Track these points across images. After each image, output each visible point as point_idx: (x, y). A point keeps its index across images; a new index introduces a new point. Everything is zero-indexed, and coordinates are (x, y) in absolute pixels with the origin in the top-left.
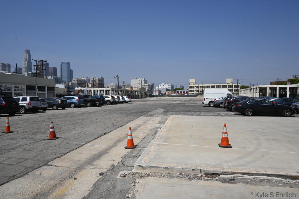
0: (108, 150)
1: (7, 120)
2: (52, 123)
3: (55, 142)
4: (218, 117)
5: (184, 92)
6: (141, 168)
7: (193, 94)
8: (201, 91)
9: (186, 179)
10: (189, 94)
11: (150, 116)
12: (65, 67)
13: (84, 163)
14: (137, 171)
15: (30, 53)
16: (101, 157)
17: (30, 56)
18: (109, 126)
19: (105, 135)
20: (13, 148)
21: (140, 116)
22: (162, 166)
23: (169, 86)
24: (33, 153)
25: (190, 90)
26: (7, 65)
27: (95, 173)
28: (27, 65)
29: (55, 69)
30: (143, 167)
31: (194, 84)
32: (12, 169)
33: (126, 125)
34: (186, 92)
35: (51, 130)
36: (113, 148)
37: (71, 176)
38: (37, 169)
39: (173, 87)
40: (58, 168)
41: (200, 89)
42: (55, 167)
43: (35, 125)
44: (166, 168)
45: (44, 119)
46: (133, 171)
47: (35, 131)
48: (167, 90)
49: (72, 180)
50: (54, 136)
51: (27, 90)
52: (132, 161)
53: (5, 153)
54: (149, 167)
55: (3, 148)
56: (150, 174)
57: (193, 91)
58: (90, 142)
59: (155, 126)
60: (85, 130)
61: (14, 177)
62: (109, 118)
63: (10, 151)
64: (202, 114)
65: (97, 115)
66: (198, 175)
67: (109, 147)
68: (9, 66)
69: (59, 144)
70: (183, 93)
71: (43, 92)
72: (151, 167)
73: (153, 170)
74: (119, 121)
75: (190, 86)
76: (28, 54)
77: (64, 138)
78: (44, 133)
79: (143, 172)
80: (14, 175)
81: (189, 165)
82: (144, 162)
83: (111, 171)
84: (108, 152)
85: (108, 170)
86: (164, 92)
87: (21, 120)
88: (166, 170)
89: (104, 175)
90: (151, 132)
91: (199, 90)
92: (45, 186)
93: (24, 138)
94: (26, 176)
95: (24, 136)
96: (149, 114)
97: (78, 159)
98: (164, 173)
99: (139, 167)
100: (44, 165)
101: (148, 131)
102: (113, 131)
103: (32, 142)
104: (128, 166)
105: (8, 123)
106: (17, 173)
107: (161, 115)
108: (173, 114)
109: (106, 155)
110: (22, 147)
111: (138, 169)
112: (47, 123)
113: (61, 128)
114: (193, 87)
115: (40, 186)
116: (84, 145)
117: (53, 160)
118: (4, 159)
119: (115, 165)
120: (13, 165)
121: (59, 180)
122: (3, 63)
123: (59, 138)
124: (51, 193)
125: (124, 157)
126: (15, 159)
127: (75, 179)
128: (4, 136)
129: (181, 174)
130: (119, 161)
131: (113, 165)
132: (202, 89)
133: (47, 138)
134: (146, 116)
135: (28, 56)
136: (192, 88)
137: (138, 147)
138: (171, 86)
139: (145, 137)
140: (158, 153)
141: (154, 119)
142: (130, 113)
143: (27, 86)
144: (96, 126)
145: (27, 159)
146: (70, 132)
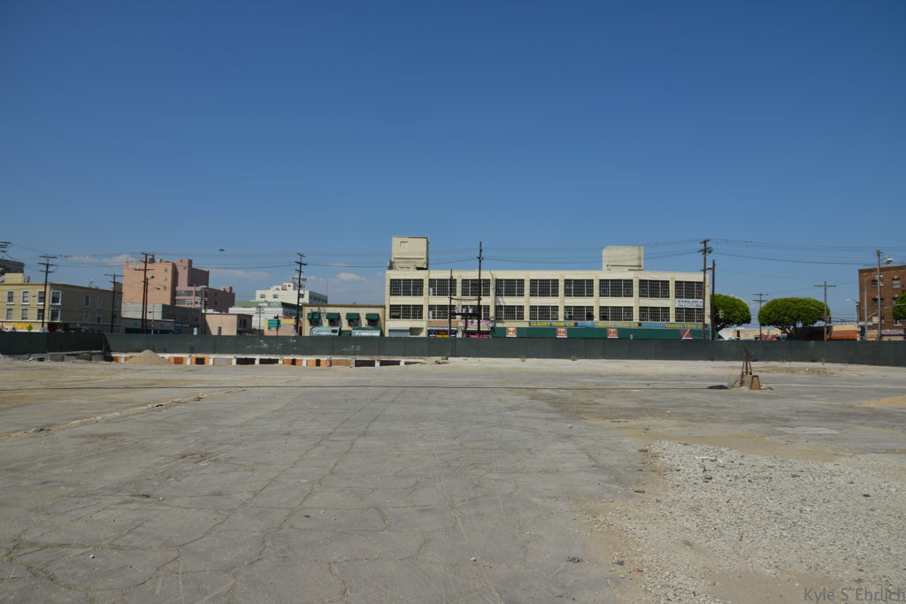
5: (354, 320)
7: (412, 330)
10: (387, 334)
23: (302, 296)
25: (394, 308)
31: (418, 269)
34: (368, 316)
41: (461, 301)
57: (416, 312)
70: (344, 325)
75: (393, 281)
91: (452, 307)
114: (414, 287)
132: (472, 301)
136: (407, 293)
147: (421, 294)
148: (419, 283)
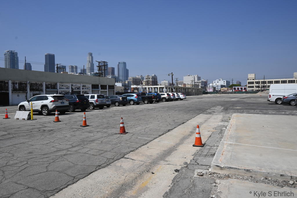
0: (176, 147)
1: (84, 115)
2: (122, 118)
3: (125, 136)
4: (291, 116)
5: (242, 89)
6: (218, 168)
7: (252, 90)
8: (262, 87)
9: (275, 185)
10: (247, 91)
11: (210, 113)
12: (121, 66)
13: (156, 158)
14: (214, 171)
15: (93, 56)
16: (171, 153)
17: (92, 58)
18: (171, 123)
19: (169, 131)
20: (93, 140)
21: (199, 114)
22: (243, 168)
23: (224, 82)
24: (110, 146)
25: (249, 86)
26: (74, 67)
27: (170, 169)
28: (90, 67)
29: (113, 69)
30: (221, 167)
31: (253, 80)
32: (96, 159)
33: (187, 122)
34: (244, 88)
35: (121, 125)
36: (180, 145)
37: (148, 170)
38: (117, 161)
39: (229, 83)
40: (134, 161)
41: (261, 85)
42: (131, 161)
43: (104, 120)
44: (248, 171)
45: (111, 115)
46: (210, 170)
47: (105, 125)
48: (222, 86)
49: (150, 174)
50: (123, 131)
51: (92, 88)
52: (205, 160)
53: (87, 144)
54: (228, 168)
55: (84, 140)
56: (230, 175)
57: (253, 87)
58: (156, 138)
59: (219, 125)
60: (149, 126)
61: (99, 167)
62: (169, 115)
63: (91, 142)
64: (270, 113)
65: (156, 112)
66: (289, 182)
67: (177, 144)
68: (76, 67)
69: (130, 139)
70: (240, 89)
71: (105, 90)
72: (230, 168)
73: (232, 172)
74: (179, 118)
75: (248, 82)
76: (91, 57)
77: (132, 133)
78: (113, 128)
79: (222, 173)
80: (99, 165)
81: (275, 170)
82: (221, 162)
83: (186, 169)
84: (176, 148)
85: (182, 168)
86: (219, 88)
87: (92, 116)
88: (247, 173)
89: (180, 172)
90: (216, 131)
91: (259, 86)
92: (127, 177)
93: (99, 131)
94: (109, 167)
95: (98, 130)
96: (208, 112)
97: (150, 154)
98: (246, 176)
99: (216, 167)
100: (122, 158)
101: (212, 130)
102: (176, 128)
103: (106, 135)
104: (202, 165)
105: (85, 118)
106: (101, 163)
107: (221, 113)
108: (235, 112)
109: (175, 151)
110: (99, 139)
111: (215, 169)
112: (114, 119)
113: (127, 123)
114: (253, 83)
115: (123, 177)
116: (152, 140)
117: (128, 154)
118: (88, 149)
119: (188, 163)
120: (96, 155)
121: (138, 173)
122: (72, 65)
123: (127, 133)
124: (135, 184)
125: (195, 155)
126: (96, 150)
127: (153, 173)
128: (83, 129)
129: (266, 179)
130: (191, 159)
131: (186, 163)
132: (263, 85)
133: (117, 132)
134: (206, 114)
135: (91, 58)
136: (251, 84)
137: (207, 146)
138: (226, 82)
139: (211, 136)
140: (233, 153)
141: (214, 116)
142: (188, 110)
143: (92, 85)
144: (159, 123)
145: (106, 151)
146: (136, 128)
147: (254, 84)
148: (253, 82)
